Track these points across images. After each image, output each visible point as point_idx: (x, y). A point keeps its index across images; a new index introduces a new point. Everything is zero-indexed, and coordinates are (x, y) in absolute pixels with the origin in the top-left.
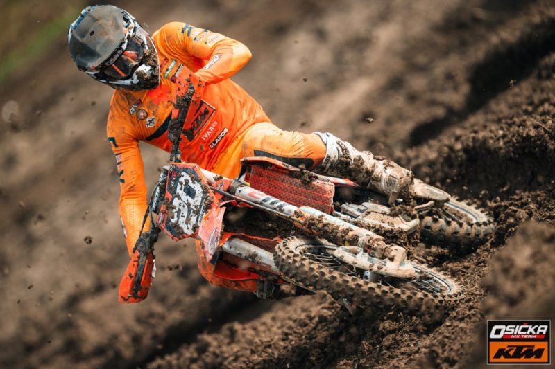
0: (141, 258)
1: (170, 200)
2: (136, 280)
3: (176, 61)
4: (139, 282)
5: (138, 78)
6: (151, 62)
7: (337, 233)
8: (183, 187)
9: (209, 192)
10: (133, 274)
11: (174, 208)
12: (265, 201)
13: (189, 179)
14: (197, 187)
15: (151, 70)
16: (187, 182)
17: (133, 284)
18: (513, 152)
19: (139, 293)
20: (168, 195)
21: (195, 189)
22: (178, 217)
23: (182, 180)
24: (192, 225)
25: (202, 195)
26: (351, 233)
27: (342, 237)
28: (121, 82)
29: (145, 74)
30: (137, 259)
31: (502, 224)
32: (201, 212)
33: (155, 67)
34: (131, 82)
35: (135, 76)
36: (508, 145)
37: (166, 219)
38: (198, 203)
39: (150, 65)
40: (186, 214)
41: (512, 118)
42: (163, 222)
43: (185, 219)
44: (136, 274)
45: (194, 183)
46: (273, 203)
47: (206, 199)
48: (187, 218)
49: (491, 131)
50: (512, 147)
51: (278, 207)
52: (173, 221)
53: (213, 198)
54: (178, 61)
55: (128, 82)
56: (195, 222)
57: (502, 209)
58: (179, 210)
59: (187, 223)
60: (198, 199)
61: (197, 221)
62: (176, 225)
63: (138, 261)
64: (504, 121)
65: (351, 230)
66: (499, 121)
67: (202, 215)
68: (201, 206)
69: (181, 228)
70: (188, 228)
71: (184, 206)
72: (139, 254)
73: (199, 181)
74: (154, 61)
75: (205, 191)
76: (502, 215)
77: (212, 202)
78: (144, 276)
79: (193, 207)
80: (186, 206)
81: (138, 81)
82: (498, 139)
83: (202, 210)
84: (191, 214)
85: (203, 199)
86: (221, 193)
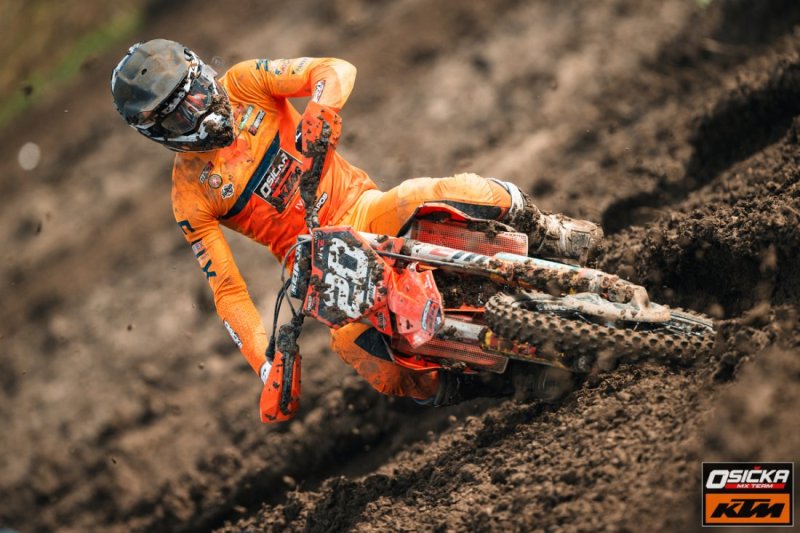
0: (287, 361)
1: (321, 278)
2: (285, 389)
3: (253, 107)
4: (289, 391)
5: (206, 131)
6: (223, 110)
7: (557, 279)
8: (337, 258)
9: (376, 259)
10: (279, 383)
11: (329, 286)
12: (456, 257)
13: (345, 245)
14: (358, 255)
15: (222, 120)
16: (342, 250)
17: (281, 395)
18: (751, 247)
19: (289, 407)
20: (316, 271)
21: (356, 257)
22: (336, 298)
23: (334, 248)
24: (358, 305)
25: (367, 263)
26: (575, 277)
27: (566, 283)
28: (184, 139)
29: (215, 124)
30: (281, 363)
31: (732, 350)
32: (369, 286)
33: (228, 117)
34: (198, 137)
35: (202, 129)
36: (744, 237)
37: (318, 303)
38: (364, 275)
39: (221, 113)
40: (346, 292)
41: (751, 199)
42: (313, 308)
43: (346, 299)
44: (283, 382)
45: (352, 250)
46: (468, 259)
47: (374, 268)
48: (350, 297)
49: (721, 217)
50: (751, 240)
51: (477, 262)
52: (329, 304)
53: (383, 265)
54: (257, 107)
55: (192, 138)
56: (362, 301)
57: (733, 329)
58: (337, 288)
59: (350, 303)
60: (362, 271)
61: (365, 298)
62: (335, 308)
63: (284, 365)
64: (740, 202)
65: (576, 273)
66: (733, 201)
67: (372, 289)
68: (367, 278)
69: (343, 311)
70: (353, 310)
71: (342, 282)
72: (282, 355)
73: (360, 246)
74: (226, 108)
75: (371, 258)
76: (732, 338)
77: (383, 271)
78: (293, 383)
79: (356, 282)
80: (345, 282)
81: (206, 134)
82: (731, 228)
83: (370, 282)
84: (355, 291)
85: (369, 268)
86: (393, 257)
